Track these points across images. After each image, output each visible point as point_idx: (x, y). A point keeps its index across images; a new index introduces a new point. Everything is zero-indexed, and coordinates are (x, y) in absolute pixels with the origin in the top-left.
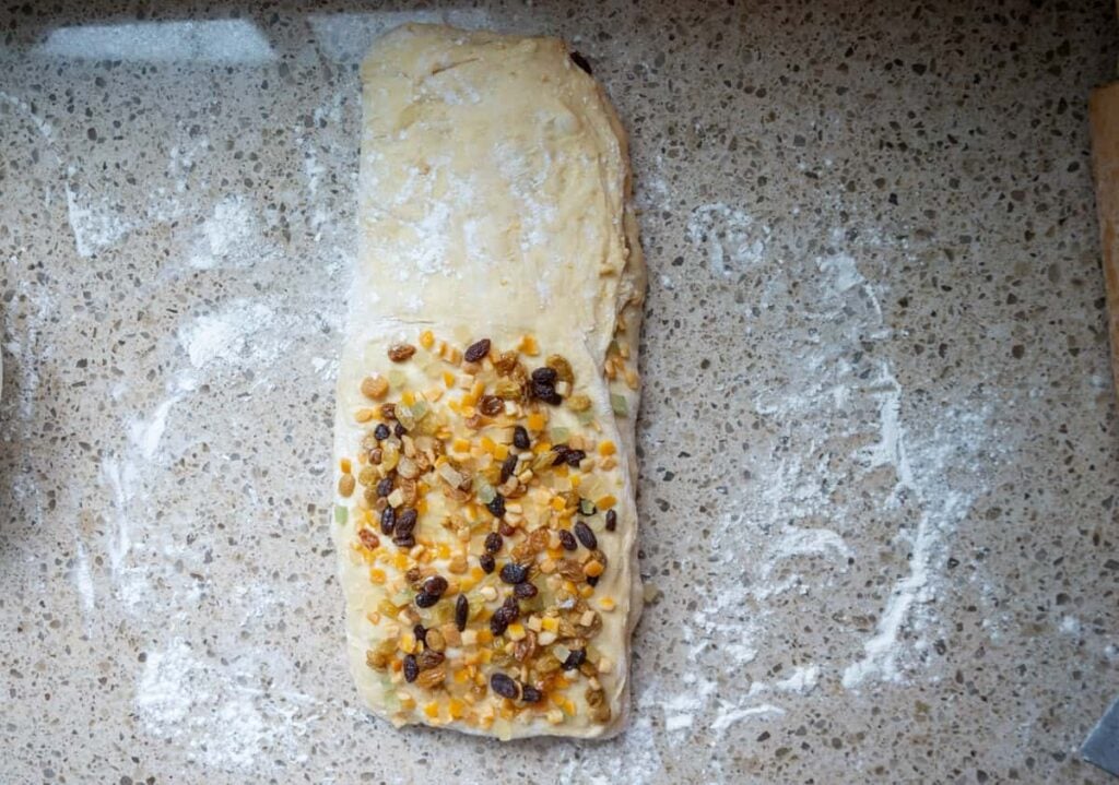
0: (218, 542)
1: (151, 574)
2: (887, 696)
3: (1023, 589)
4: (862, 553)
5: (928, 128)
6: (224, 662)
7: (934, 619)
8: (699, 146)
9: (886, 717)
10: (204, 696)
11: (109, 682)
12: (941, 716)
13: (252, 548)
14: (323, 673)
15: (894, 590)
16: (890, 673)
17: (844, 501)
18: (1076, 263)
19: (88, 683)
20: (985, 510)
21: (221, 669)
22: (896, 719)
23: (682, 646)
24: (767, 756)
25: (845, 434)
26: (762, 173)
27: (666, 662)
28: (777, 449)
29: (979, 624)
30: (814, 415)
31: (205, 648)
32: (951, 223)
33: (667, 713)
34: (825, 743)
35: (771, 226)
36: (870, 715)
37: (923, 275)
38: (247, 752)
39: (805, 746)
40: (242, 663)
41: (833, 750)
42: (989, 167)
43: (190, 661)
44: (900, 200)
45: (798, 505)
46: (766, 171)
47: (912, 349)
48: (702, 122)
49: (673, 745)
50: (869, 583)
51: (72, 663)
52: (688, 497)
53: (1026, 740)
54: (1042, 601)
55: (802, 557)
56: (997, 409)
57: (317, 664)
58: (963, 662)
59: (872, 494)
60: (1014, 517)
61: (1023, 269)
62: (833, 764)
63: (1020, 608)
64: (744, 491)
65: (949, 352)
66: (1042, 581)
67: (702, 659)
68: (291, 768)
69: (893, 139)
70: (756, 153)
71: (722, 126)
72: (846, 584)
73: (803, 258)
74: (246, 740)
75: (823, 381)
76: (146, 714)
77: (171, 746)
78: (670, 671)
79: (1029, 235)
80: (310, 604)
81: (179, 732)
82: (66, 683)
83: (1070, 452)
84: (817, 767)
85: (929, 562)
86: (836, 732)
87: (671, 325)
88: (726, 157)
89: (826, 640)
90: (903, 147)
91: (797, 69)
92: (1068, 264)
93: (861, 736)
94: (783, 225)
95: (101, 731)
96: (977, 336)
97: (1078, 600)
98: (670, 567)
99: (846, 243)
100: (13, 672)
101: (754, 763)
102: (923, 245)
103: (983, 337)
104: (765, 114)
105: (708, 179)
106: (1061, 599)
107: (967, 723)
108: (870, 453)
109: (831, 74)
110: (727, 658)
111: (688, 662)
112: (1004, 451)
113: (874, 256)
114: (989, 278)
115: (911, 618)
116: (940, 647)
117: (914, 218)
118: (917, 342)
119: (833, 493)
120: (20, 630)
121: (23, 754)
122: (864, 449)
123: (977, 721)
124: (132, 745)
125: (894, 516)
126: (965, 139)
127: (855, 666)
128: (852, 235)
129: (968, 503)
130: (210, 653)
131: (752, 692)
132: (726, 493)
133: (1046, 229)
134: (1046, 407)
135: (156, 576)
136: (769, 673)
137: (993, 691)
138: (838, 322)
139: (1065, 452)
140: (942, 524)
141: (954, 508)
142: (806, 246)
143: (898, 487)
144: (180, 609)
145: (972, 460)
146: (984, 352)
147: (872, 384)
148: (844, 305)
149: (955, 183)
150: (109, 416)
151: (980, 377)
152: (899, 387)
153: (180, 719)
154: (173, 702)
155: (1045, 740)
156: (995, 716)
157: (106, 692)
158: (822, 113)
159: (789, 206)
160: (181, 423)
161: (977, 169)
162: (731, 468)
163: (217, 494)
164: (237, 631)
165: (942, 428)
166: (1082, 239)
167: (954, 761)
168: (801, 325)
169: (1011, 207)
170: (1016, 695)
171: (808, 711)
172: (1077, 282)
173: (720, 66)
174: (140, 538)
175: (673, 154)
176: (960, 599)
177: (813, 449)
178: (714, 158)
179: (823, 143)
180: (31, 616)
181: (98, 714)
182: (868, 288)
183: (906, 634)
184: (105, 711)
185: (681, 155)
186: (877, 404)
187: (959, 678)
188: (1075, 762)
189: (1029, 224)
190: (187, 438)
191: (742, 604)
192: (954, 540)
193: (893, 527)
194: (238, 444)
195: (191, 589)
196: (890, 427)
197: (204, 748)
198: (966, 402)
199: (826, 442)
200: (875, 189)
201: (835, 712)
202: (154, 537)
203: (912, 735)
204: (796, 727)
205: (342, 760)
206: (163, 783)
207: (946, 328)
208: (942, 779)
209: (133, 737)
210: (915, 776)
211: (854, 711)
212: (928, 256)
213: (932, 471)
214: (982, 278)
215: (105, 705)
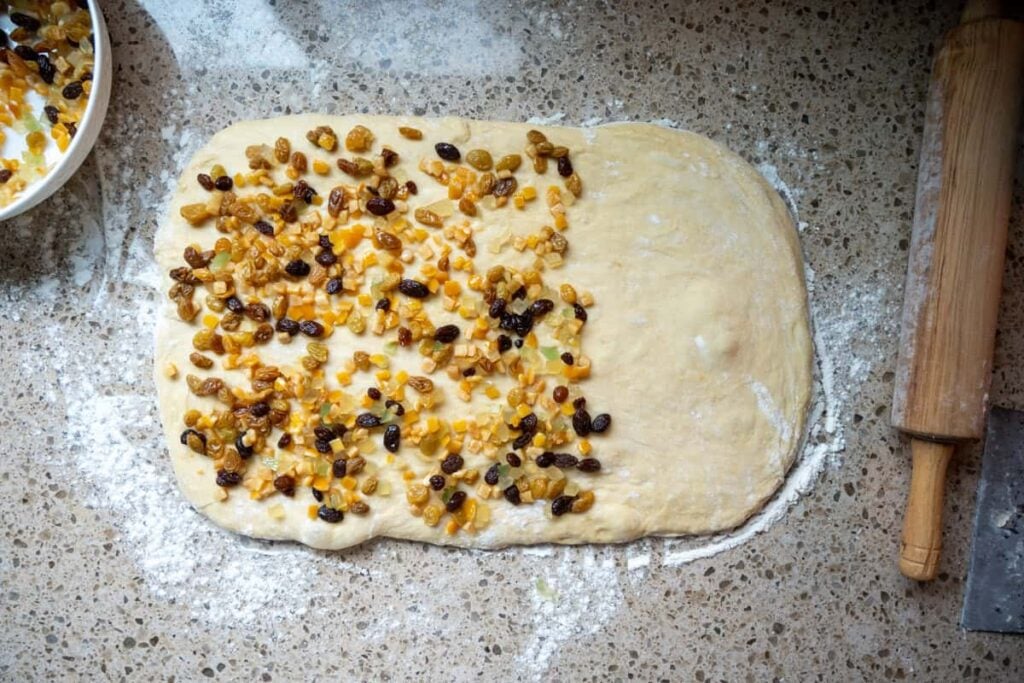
2: (809, 532)
5: (831, 62)
7: (844, 465)
8: (650, 70)
9: (809, 551)
10: (207, 557)
11: (115, 547)
12: (852, 547)
19: (93, 549)
20: (881, 374)
22: (817, 552)
24: (711, 588)
26: (701, 95)
29: (879, 469)
32: (850, 140)
33: (629, 555)
34: (760, 575)
36: (794, 549)
37: (829, 182)
38: (248, 608)
39: (743, 578)
41: (767, 580)
42: (878, 96)
44: (810, 120)
46: (704, 93)
47: (822, 242)
48: (652, 51)
49: (634, 582)
51: (77, 531)
56: (888, 291)
58: (868, 500)
61: (905, 178)
62: (766, 592)
65: (850, 244)
68: (290, 622)
69: (803, 70)
70: (696, 78)
71: (668, 54)
74: (248, 598)
76: (150, 577)
77: (175, 606)
79: (909, 152)
81: (183, 592)
82: (71, 551)
84: (754, 595)
85: (839, 418)
86: (768, 565)
88: (672, 81)
90: (812, 77)
91: (727, 11)
93: (789, 567)
95: (105, 596)
96: (872, 232)
99: (768, 153)
100: (17, 542)
101: (702, 594)
102: (829, 157)
103: (876, 233)
104: (703, 46)
105: (657, 97)
107: (872, 552)
109: (755, 16)
112: (895, 325)
113: (791, 165)
114: (880, 185)
115: (826, 464)
116: (850, 488)
117: (821, 135)
118: (825, 236)
120: (25, 501)
121: (25, 622)
123: (879, 550)
124: (136, 607)
126: (859, 73)
128: (774, 147)
129: (868, 368)
137: (891, 525)
140: (849, 386)
141: (858, 373)
145: (871, 333)
146: (878, 244)
149: (852, 108)
150: (120, 297)
151: (876, 265)
152: (812, 272)
153: (184, 580)
154: (178, 564)
156: (893, 545)
157: (112, 558)
158: (748, 48)
159: (723, 122)
161: (869, 98)
165: (847, 307)
167: (863, 584)
169: (895, 129)
171: (745, 548)
173: (666, 6)
175: (629, 76)
176: (864, 448)
178: (663, 80)
179: (750, 72)
180: (37, 488)
181: (102, 579)
182: (787, 191)
183: (823, 479)
184: (109, 577)
185: (636, 77)
187: (865, 514)
189: (909, 142)
192: (858, 400)
197: (207, 607)
198: (865, 286)
200: (790, 110)
201: (767, 548)
203: (828, 564)
204: (736, 562)
205: (339, 610)
206: (166, 642)
207: (848, 224)
208: (854, 600)
209: (137, 600)
210: (832, 599)
211: (782, 546)
212: (832, 166)
213: (840, 343)
214: (874, 185)
215: (110, 570)
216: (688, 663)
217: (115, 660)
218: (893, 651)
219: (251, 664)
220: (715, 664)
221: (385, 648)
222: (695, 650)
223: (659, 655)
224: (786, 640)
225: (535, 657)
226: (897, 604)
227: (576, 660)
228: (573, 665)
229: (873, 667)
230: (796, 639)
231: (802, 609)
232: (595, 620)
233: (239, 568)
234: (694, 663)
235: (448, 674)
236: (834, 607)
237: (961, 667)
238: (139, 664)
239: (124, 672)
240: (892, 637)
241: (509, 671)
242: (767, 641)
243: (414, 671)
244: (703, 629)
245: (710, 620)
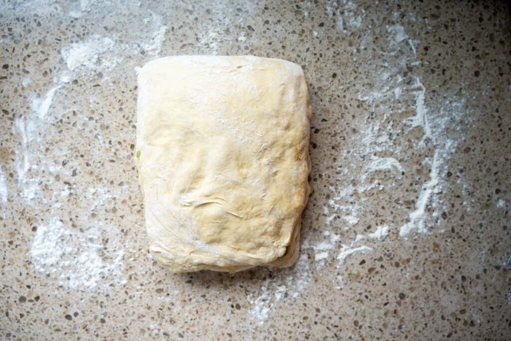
0: (80, 164)
1: (41, 183)
2: (420, 240)
3: (481, 187)
4: (408, 169)
6: (81, 230)
7: (441, 202)
9: (420, 251)
10: (69, 250)
11: (15, 243)
12: (445, 250)
13: (99, 168)
14: (137, 235)
15: (423, 187)
16: (422, 229)
17: (400, 144)
18: (501, 33)
20: (463, 149)
21: (80, 234)
22: (425, 252)
23: (323, 217)
24: (364, 272)
25: (400, 111)
27: (315, 225)
28: (369, 118)
29: (461, 204)
30: (386, 102)
31: (71, 223)
32: (447, 12)
33: (316, 252)
34: (392, 265)
35: (366, 10)
36: (412, 250)
37: (434, 36)
38: (93, 280)
39: (382, 266)
40: (92, 231)
41: (395, 268)
43: (62, 230)
45: (378, 146)
47: (430, 71)
49: (318, 268)
50: (411, 184)
52: (326, 142)
53: (483, 260)
54: (489, 192)
55: (380, 171)
56: (468, 100)
57: (133, 230)
58: (455, 222)
59: (413, 141)
60: (476, 152)
61: (478, 35)
62: (395, 275)
63: (479, 196)
64: (353, 138)
65: (446, 73)
66: (489, 183)
67: (333, 224)
68: (117, 288)
72: (401, 185)
73: (380, 26)
74: (93, 274)
75: (390, 85)
76: (35, 261)
77: (50, 278)
78: (317, 230)
79: (481, 20)
80: (130, 198)
81: (55, 270)
83: (500, 122)
84: (388, 277)
85: (439, 174)
86: (397, 259)
87: (318, 56)
89: (392, 213)
92: (498, 33)
93: (408, 261)
94: (371, 9)
95: (9, 271)
96: (459, 66)
97: (505, 192)
98: (317, 176)
99: (400, 19)
101: (358, 276)
102: (435, 22)
103: (461, 66)
106: (498, 191)
107: (457, 253)
108: (412, 121)
110: (345, 223)
111: (326, 225)
112: (471, 121)
113: (413, 26)
114: (464, 39)
115: (431, 201)
116: (444, 215)
117: (430, 9)
118: (432, 68)
119: (395, 140)
122: (409, 118)
123: (461, 251)
124: (27, 278)
125: (423, 151)
127: (405, 225)
128: (403, 16)
129: (456, 145)
130: (74, 226)
131: (356, 240)
132: (344, 139)
133: (488, 17)
134: (489, 100)
135: (44, 184)
136: (365, 230)
137: (468, 237)
138: (397, 57)
139: (498, 121)
140: (444, 155)
141: (450, 148)
142: (382, 20)
143: (424, 137)
144: (57, 201)
145: (457, 125)
146: (462, 73)
147: (412, 87)
148: (399, 49)
150: (20, 96)
151: (460, 85)
152: (424, 89)
153: (55, 263)
154: (52, 253)
155: (492, 260)
156: (469, 249)
157: (13, 249)
160: (61, 100)
162: (347, 127)
163: (80, 139)
164: (90, 213)
165: (444, 109)
166: (503, 22)
167: (451, 271)
168: (379, 58)
169: (473, 7)
170: (478, 238)
171: (383, 249)
172: (502, 42)
174: (35, 163)
176: (453, 192)
177: (385, 118)
181: (7, 262)
182: (410, 41)
183: (429, 209)
184: (11, 260)
186: (414, 97)
187: (453, 230)
188: (505, 270)
189: (481, 14)
190: (65, 108)
191: (352, 196)
192: (450, 163)
193: (422, 157)
194: (93, 112)
195: (64, 190)
196: (421, 108)
197: (69, 279)
198: (454, 97)
199: (391, 115)
201: (396, 249)
202: (44, 162)
203: (432, 259)
204: (378, 257)
205: (146, 282)
206: (44, 299)
207: (445, 61)
208: (446, 281)
209: (28, 274)
210: (433, 280)
211: (405, 248)
212: (437, 27)
213: (440, 130)
214: (461, 38)
215: (12, 256)
216: (349, 316)
217: (14, 309)
218: (468, 310)
219: (94, 313)
220: (365, 317)
221: (173, 304)
222: (353, 308)
223: (332, 310)
224: (406, 303)
225: (260, 311)
226: (470, 283)
227: (285, 313)
228: (282, 316)
229: (456, 319)
230: (412, 303)
231: (416, 285)
232: (296, 290)
233: (88, 256)
234: (353, 316)
235: (209, 320)
236: (434, 284)
237: (507, 320)
238: (28, 312)
239: (19, 317)
240: (468, 303)
241: (245, 319)
242: (395, 304)
243: (190, 318)
244: (358, 296)
245: (362, 291)
